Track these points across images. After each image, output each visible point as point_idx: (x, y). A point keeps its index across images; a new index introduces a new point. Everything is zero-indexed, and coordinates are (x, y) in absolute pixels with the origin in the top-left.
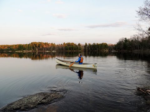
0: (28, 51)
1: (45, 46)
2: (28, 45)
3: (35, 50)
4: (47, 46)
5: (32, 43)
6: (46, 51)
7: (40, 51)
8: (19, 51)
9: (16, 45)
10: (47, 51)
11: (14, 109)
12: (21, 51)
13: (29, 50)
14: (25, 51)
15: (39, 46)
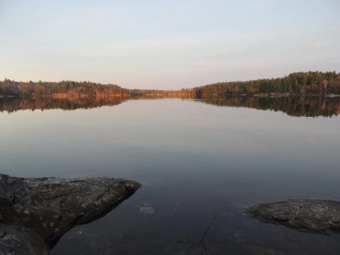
0: (281, 95)
1: (325, 82)
2: (283, 80)
3: (299, 92)
4: (332, 81)
5: (291, 75)
6: (327, 96)
7: (310, 95)
8: (262, 95)
9: (255, 82)
10: (332, 96)
11: (272, 217)
12: (266, 95)
13: (283, 92)
14: (273, 95)
15: (309, 83)
